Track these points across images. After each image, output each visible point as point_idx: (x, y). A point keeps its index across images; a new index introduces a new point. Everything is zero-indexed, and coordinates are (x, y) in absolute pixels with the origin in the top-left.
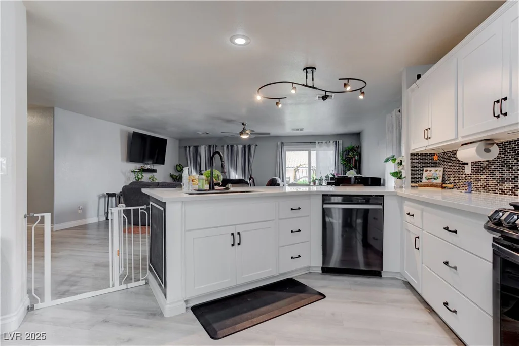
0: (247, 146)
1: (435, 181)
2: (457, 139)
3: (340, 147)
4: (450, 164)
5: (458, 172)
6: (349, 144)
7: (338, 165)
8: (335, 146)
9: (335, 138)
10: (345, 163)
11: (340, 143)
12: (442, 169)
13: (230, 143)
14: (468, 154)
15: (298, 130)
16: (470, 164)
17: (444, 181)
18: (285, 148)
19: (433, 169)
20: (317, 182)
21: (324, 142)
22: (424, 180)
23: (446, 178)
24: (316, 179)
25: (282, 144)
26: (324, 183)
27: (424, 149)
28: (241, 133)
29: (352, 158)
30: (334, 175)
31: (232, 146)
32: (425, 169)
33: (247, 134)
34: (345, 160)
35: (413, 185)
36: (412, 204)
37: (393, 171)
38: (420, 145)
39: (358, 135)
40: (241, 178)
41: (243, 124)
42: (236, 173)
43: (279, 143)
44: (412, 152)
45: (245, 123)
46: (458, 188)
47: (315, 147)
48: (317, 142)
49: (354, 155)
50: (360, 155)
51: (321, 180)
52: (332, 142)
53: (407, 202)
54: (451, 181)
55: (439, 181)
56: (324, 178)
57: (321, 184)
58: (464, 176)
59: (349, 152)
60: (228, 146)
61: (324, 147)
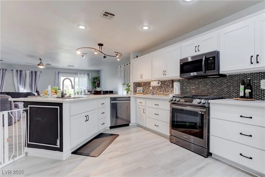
0: (34, 72)
1: (141, 92)
2: (152, 79)
3: (90, 76)
4: (145, 86)
5: (148, 89)
6: (95, 75)
7: (89, 85)
8: (88, 76)
9: (88, 72)
10: (93, 84)
11: (90, 74)
12: (142, 88)
13: (19, 69)
14: (154, 84)
15: (71, 66)
16: (152, 86)
17: (143, 92)
18: (60, 75)
19: (140, 88)
20: (79, 93)
21: (82, 73)
22: (137, 92)
23: (144, 91)
24: (79, 92)
25: (59, 72)
26: (83, 93)
27: (139, 81)
28: (39, 65)
29: (96, 82)
30: (88, 90)
31: (21, 71)
32: (137, 88)
33: (44, 66)
34: (93, 83)
35: (134, 93)
36: (140, 99)
37: (126, 88)
38: (138, 80)
39: (98, 72)
40: (29, 91)
41: (40, 59)
42: (25, 89)
43: (57, 72)
44: (134, 82)
45: (41, 59)
46: (148, 94)
47: (78, 76)
48: (79, 73)
49: (97, 80)
50: (99, 81)
51: (81, 92)
52: (86, 74)
53: (138, 99)
54: (145, 92)
55: (142, 92)
56: (83, 91)
57: (81, 94)
58: (150, 90)
59: (95, 79)
60: (17, 71)
61: (82, 75)
